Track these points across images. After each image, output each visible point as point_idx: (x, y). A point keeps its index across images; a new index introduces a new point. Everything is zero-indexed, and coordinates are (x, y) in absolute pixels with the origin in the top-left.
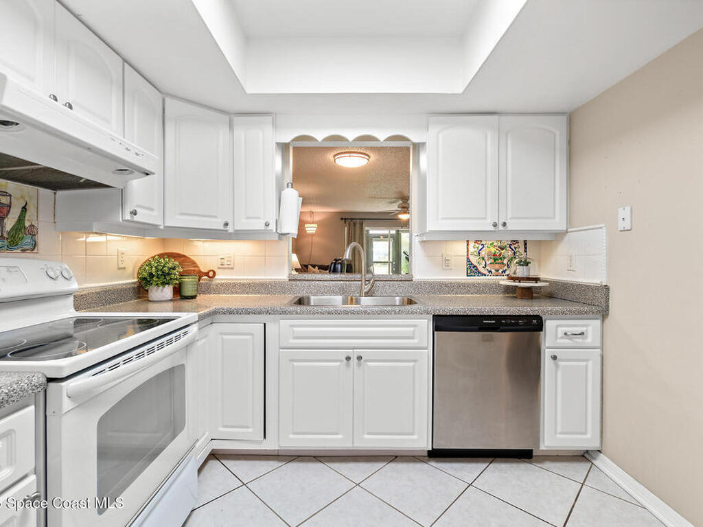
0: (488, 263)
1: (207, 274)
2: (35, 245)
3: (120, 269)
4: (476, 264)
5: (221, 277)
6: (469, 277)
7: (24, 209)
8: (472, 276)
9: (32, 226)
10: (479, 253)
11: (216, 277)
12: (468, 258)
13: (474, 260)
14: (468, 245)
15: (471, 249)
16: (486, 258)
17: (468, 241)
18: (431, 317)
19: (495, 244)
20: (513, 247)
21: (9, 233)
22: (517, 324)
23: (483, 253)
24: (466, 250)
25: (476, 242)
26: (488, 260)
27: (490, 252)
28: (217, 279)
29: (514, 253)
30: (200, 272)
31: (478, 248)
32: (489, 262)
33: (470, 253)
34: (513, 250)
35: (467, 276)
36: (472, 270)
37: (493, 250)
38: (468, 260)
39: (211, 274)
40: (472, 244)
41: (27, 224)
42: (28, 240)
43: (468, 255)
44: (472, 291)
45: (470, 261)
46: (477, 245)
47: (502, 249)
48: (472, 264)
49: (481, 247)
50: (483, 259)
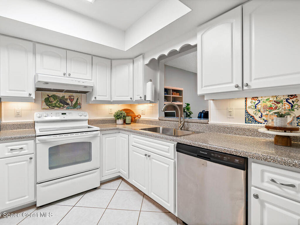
0: (263, 114)
1: (138, 116)
2: (81, 108)
3: (110, 114)
4: (253, 115)
5: (143, 117)
6: (247, 124)
7: (78, 99)
8: (249, 123)
9: (80, 103)
10: (256, 107)
11: (141, 117)
12: (246, 111)
13: (251, 112)
14: (246, 101)
15: (249, 104)
16: (262, 110)
17: (246, 98)
18: (176, 143)
19: (271, 99)
20: (290, 101)
21: (73, 105)
22: (222, 159)
23: (259, 106)
24: (244, 104)
25: (253, 98)
26: (264, 111)
27: (266, 105)
28: (141, 118)
29: (292, 106)
30: (135, 115)
31: (254, 103)
32: (265, 113)
33: (247, 107)
34: (290, 103)
35: (246, 123)
36: (250, 118)
37: (269, 104)
38: (246, 112)
39: (139, 116)
40: (249, 101)
41: (78, 103)
42: (79, 106)
43: (246, 108)
44: (247, 134)
45: (247, 113)
46: (254, 101)
47: (278, 103)
48: (249, 115)
49: (257, 102)
50: (259, 111)
